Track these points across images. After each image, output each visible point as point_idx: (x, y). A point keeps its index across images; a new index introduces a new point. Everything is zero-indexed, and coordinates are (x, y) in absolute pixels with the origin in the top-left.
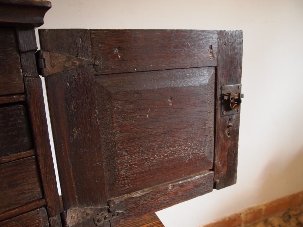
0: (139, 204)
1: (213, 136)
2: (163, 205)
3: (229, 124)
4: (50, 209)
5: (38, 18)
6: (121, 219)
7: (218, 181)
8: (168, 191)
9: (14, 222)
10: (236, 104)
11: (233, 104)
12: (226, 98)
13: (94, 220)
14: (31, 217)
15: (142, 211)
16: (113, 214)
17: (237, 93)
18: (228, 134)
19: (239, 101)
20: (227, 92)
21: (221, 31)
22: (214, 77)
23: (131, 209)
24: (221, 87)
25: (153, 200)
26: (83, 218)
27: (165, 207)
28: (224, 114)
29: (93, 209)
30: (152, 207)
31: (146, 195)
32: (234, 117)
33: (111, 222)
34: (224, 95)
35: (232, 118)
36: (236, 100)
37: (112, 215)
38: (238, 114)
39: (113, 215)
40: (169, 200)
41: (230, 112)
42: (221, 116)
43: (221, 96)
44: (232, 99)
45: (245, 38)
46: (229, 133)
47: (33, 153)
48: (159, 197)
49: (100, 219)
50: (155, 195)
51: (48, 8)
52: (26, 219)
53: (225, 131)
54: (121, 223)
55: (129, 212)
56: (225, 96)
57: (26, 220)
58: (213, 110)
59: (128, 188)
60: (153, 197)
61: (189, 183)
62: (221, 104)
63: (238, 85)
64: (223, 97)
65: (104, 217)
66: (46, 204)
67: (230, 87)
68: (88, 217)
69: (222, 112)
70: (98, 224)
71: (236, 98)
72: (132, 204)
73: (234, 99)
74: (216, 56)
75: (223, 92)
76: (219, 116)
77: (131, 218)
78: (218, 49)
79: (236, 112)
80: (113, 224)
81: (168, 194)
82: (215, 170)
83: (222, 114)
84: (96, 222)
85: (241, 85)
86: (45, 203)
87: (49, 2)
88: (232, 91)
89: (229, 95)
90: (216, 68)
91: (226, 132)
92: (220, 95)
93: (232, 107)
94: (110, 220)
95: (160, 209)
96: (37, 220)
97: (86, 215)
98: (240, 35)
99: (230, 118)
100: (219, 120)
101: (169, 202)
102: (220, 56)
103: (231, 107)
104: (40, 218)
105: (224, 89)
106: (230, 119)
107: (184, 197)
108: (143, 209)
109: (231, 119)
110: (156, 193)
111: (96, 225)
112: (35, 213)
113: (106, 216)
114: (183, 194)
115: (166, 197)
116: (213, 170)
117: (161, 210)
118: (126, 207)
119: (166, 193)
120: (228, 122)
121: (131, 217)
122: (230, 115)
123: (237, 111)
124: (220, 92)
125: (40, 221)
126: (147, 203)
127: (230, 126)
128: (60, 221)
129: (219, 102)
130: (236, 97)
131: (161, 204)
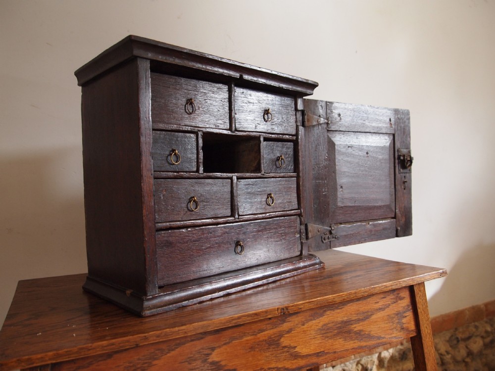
0: (348, 233)
1: (394, 189)
2: (363, 239)
3: (405, 181)
4: (302, 218)
5: (311, 92)
6: (337, 242)
7: (399, 228)
11: (407, 163)
12: (402, 158)
13: (321, 237)
16: (333, 236)
17: (409, 156)
18: (404, 189)
19: (411, 161)
20: (402, 154)
21: (396, 109)
22: (393, 142)
23: (343, 236)
24: (398, 150)
25: (356, 233)
26: (316, 233)
27: (364, 241)
28: (401, 171)
29: (322, 228)
31: (353, 227)
32: (408, 175)
33: (331, 243)
34: (400, 156)
36: (408, 161)
40: (367, 236)
41: (405, 171)
43: (398, 157)
44: (406, 159)
45: (411, 116)
47: (296, 176)
49: (326, 238)
50: (358, 229)
51: (317, 86)
54: (337, 246)
55: (342, 238)
59: (342, 218)
60: (356, 230)
61: (380, 224)
62: (399, 163)
63: (408, 150)
64: (400, 157)
67: (404, 151)
68: (319, 234)
69: (399, 170)
71: (408, 159)
72: (344, 231)
74: (393, 126)
75: (399, 154)
76: (398, 173)
78: (395, 121)
79: (409, 172)
81: (366, 230)
82: (397, 218)
84: (323, 240)
87: (318, 83)
88: (406, 154)
89: (404, 156)
90: (394, 135)
91: (403, 187)
94: (330, 241)
97: (318, 231)
98: (408, 113)
99: (405, 175)
100: (397, 177)
101: (367, 238)
102: (396, 127)
103: (406, 166)
105: (400, 152)
106: (405, 177)
107: (376, 237)
108: (350, 238)
110: (359, 226)
111: (323, 242)
113: (329, 236)
114: (375, 233)
115: (365, 232)
116: (395, 218)
118: (340, 233)
119: (365, 228)
120: (404, 179)
122: (405, 173)
124: (397, 154)
126: (353, 234)
128: (305, 231)
129: (397, 161)
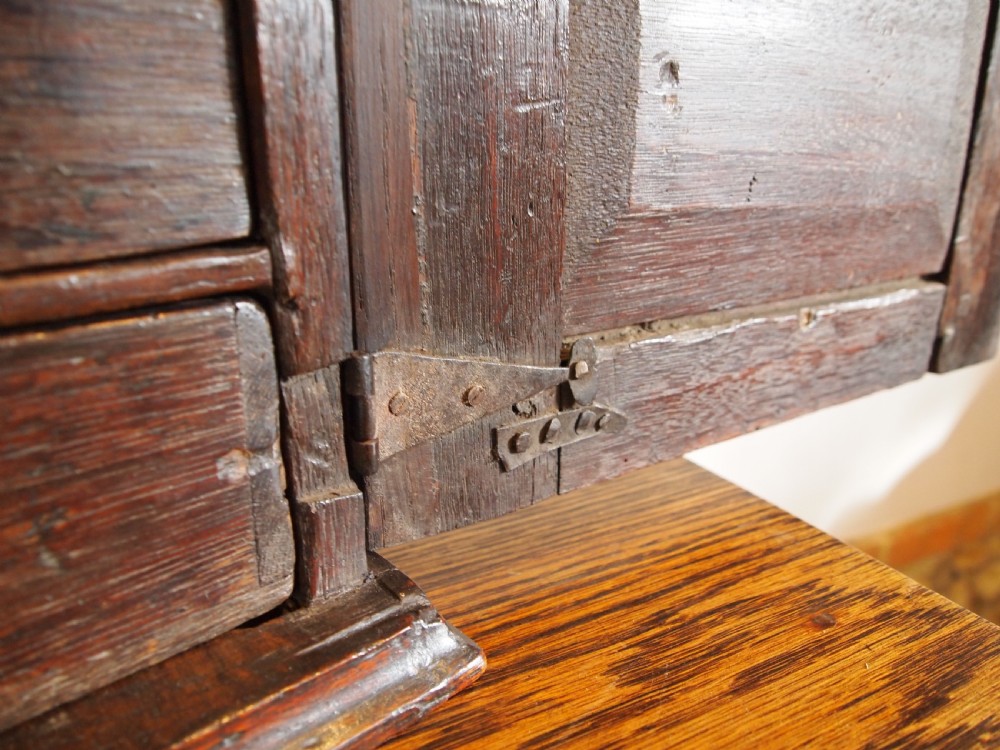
0: (683, 384)
2: (767, 409)
4: (296, 320)
6: (606, 451)
7: (950, 331)
8: (794, 340)
9: (76, 361)
13: (494, 434)
14: (179, 349)
15: (689, 421)
16: (580, 415)
23: (650, 405)
25: (736, 375)
26: (449, 415)
27: (773, 418)
29: (498, 370)
30: (730, 411)
31: (719, 341)
33: (563, 459)
37: (574, 421)
39: (579, 424)
40: (789, 389)
48: (760, 361)
49: (525, 434)
50: (748, 349)
52: (153, 353)
54: (603, 473)
55: (643, 420)
57: (150, 363)
59: (653, 291)
60: (739, 359)
61: (867, 315)
65: (541, 427)
66: (275, 279)
68: (471, 415)
70: (514, 462)
72: (660, 376)
77: (645, 453)
80: (572, 472)
81: (791, 354)
82: (953, 276)
84: (503, 451)
86: (269, 277)
94: (559, 450)
95: (752, 426)
96: (216, 373)
97: (465, 398)
101: (786, 396)
104: (234, 364)
107: (838, 384)
108: (693, 414)
110: (754, 338)
111: (503, 467)
112: (210, 327)
113: (549, 423)
114: (838, 367)
115: (784, 367)
116: (942, 276)
117: (757, 429)
118: (632, 389)
119: (787, 346)
121: (645, 446)
125: (235, 387)
126: (716, 384)
128: (339, 412)
131: (764, 401)
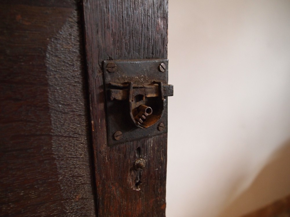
1: (90, 195)
3: (138, 162)
10: (148, 111)
12: (118, 95)
17: (154, 83)
18: (137, 185)
20: (124, 78)
24: (103, 63)
28: (117, 138)
32: (151, 142)
34: (111, 86)
35: (143, 146)
36: (150, 101)
38: (162, 136)
41: (137, 133)
42: (108, 145)
43: (104, 90)
44: (139, 98)
46: (140, 182)
53: (126, 179)
56: (113, 90)
58: (81, 128)
62: (107, 111)
63: (157, 61)
69: (111, 134)
71: (149, 96)
73: (144, 98)
75: (109, 79)
76: (105, 146)
79: (156, 131)
83: (111, 138)
85: (168, 62)
88: (140, 78)
89: (127, 87)
91: (130, 181)
92: (101, 87)
93: (137, 120)
99: (140, 145)
100: (104, 154)
103: (134, 121)
105: (110, 69)
106: (139, 150)
109: (142, 149)
120: (132, 157)
122: (138, 140)
123: (158, 129)
124: (101, 79)
127: (139, 166)
129: (98, 107)
130: (152, 93)
